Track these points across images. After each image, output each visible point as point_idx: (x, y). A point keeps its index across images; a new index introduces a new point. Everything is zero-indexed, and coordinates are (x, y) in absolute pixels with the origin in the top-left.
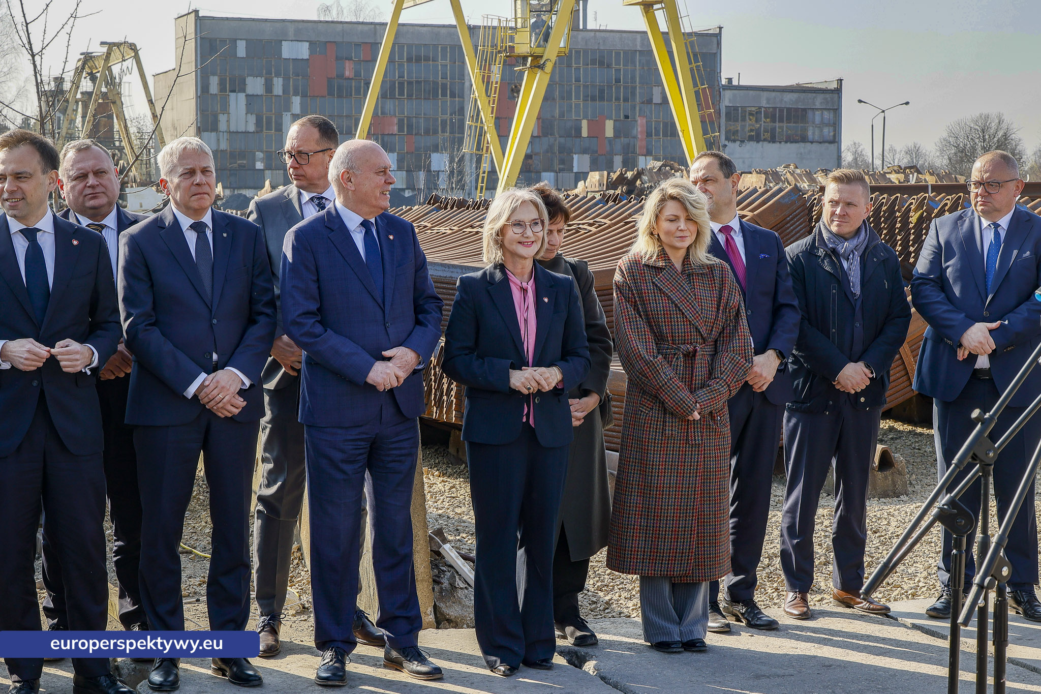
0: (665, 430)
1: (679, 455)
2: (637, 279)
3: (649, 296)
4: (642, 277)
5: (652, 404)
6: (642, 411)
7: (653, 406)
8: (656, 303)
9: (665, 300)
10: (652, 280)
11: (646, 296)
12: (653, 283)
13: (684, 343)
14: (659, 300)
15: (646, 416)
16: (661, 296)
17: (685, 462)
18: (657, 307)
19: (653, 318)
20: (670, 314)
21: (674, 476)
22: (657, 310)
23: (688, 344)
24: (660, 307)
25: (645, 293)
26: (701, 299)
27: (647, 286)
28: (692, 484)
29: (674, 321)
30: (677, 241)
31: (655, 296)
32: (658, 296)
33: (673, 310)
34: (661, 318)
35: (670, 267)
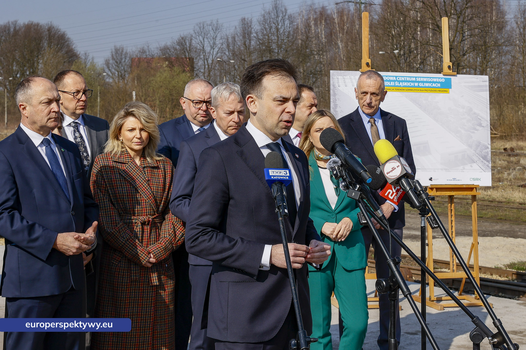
0: (131, 276)
1: (139, 292)
2: (108, 171)
3: (117, 183)
4: (112, 169)
5: (120, 258)
6: (113, 263)
7: (121, 260)
8: (122, 188)
9: (128, 185)
10: (119, 171)
11: (114, 183)
12: (120, 174)
13: (142, 215)
14: (124, 185)
15: (116, 267)
16: (125, 183)
17: (143, 297)
18: (122, 190)
19: (120, 198)
20: (132, 195)
21: (135, 307)
22: (123, 193)
23: (144, 215)
24: (125, 190)
25: (114, 181)
26: (153, 184)
27: (115, 176)
28: (149, 312)
29: (135, 200)
30: (134, 145)
31: (121, 183)
32: (123, 183)
33: (134, 193)
34: (126, 198)
35: (132, 163)
